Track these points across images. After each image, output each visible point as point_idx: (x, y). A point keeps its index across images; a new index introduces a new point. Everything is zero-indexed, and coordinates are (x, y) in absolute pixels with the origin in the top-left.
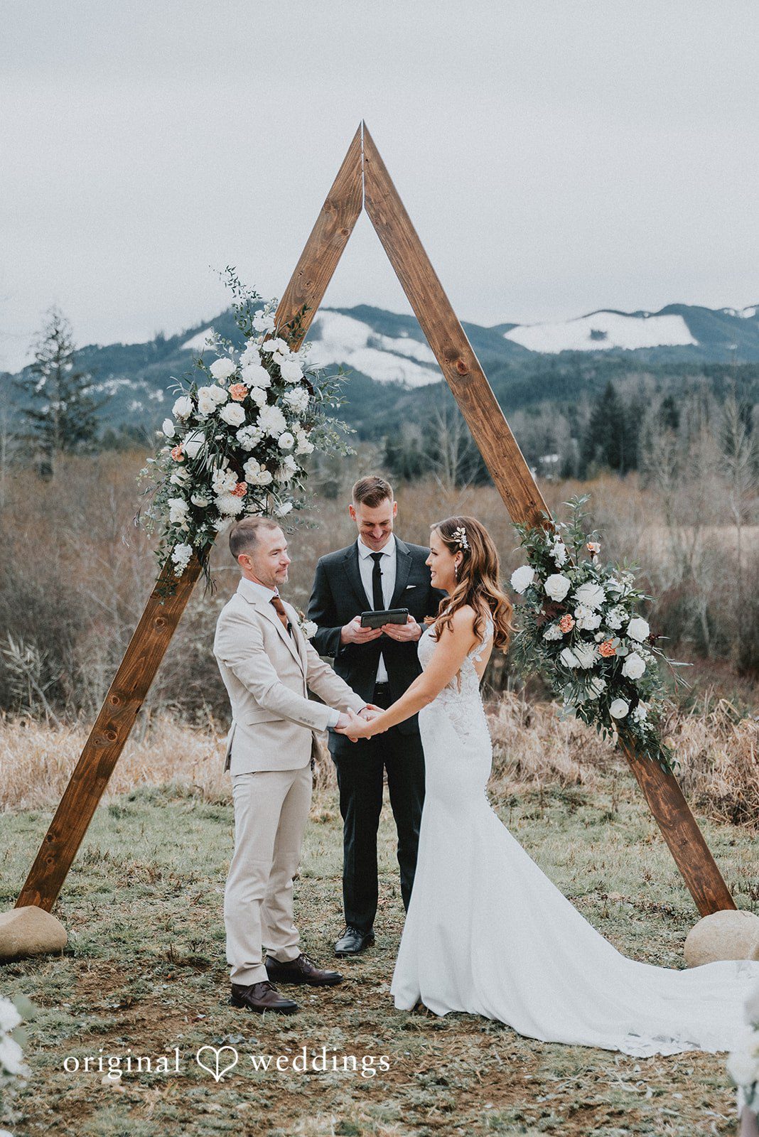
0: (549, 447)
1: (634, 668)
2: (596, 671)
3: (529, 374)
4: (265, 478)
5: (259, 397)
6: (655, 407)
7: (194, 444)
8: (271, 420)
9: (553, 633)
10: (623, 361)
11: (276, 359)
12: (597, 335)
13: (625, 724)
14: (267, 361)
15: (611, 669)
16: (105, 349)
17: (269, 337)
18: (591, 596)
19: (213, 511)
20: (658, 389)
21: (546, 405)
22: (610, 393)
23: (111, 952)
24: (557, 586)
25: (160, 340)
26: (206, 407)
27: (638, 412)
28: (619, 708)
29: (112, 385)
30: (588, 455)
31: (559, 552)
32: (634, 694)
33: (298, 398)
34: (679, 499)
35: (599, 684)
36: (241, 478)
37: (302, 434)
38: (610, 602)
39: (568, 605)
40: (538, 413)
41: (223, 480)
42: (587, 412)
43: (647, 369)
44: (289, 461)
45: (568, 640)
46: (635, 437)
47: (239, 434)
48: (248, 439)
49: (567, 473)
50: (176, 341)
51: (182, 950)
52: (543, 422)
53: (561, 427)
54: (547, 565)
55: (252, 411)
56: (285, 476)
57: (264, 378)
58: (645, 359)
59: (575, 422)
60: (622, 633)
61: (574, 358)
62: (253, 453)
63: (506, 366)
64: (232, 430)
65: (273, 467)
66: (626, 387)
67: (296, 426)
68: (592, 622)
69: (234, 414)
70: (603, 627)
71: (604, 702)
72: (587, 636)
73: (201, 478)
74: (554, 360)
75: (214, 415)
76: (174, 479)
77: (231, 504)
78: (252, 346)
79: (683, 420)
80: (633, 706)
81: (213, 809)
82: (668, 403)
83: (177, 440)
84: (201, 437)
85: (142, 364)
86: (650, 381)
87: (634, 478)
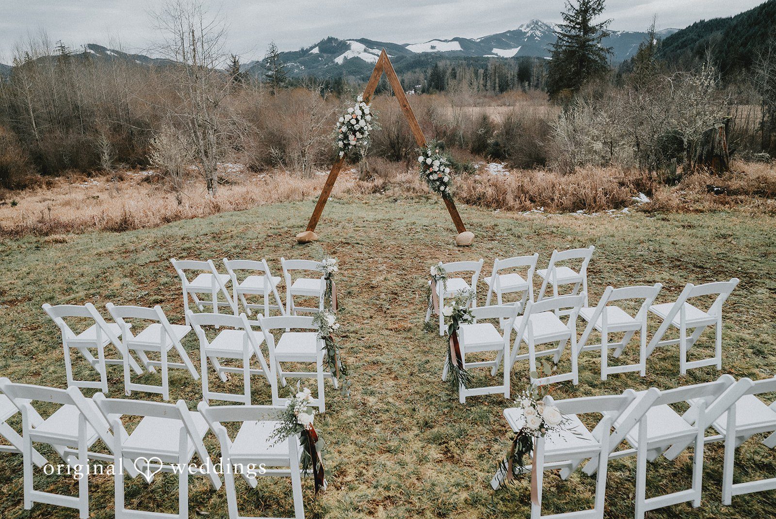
0: (418, 83)
1: (446, 179)
2: (437, 180)
3: (412, 60)
4: (361, 136)
5: (359, 118)
6: (450, 71)
7: (344, 129)
8: (362, 123)
9: (428, 172)
10: (440, 56)
11: (363, 108)
12: (433, 47)
13: (443, 192)
14: (361, 108)
15: (440, 180)
16: (287, 53)
17: (361, 102)
18: (437, 163)
19: (349, 144)
20: (451, 65)
21: (417, 70)
22: (436, 66)
23: (328, 241)
24: (429, 161)
25: (302, 50)
26: (347, 120)
27: (445, 72)
28: (442, 188)
29: (289, 64)
30: (430, 85)
31: (429, 153)
32: (446, 185)
33: (368, 118)
34: (456, 99)
35: (438, 183)
36: (355, 137)
37: (369, 126)
38: (441, 165)
39: (432, 165)
40: (415, 72)
41: (351, 137)
42: (430, 72)
43: (448, 58)
44: (366, 132)
45: (431, 173)
46: (443, 80)
47: (355, 126)
48: (357, 127)
49: (423, 92)
50: (308, 51)
51: (344, 241)
52: (417, 75)
53: (422, 77)
54: (427, 156)
55: (358, 121)
56: (365, 136)
57: (360, 113)
58: (447, 55)
59: (426, 75)
60: (443, 172)
61: (426, 54)
62: (358, 131)
63: (406, 57)
64: (353, 125)
65: (362, 133)
66: (441, 64)
67: (368, 124)
68: (437, 169)
69: (353, 122)
70: (439, 170)
71: (439, 187)
72: (436, 172)
73: (346, 137)
74: (420, 55)
75: (349, 122)
76: (340, 137)
77: (353, 143)
78: (357, 105)
79: (457, 75)
80: (445, 188)
81: (338, 201)
82: (453, 69)
83: (340, 127)
84: (346, 127)
85: (298, 58)
86: (448, 62)
87: (443, 93)
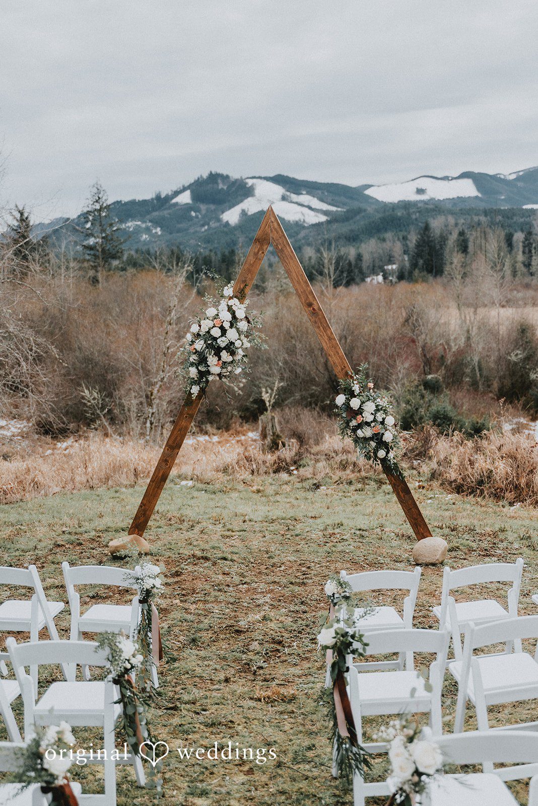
0: (390, 260)
1: (388, 437)
2: (371, 439)
3: (379, 216)
4: (230, 359)
5: (227, 325)
6: (454, 236)
7: (199, 345)
8: (232, 334)
9: (354, 423)
10: (436, 208)
11: (234, 308)
12: (420, 191)
13: (384, 461)
14: (230, 309)
15: (378, 438)
17: (231, 298)
18: (370, 407)
19: (209, 373)
20: (456, 225)
21: (389, 235)
22: (427, 228)
24: (355, 403)
25: (158, 197)
26: (204, 329)
27: (444, 239)
28: (382, 454)
29: (131, 225)
30: (415, 266)
31: (356, 388)
32: (387, 447)
33: (243, 325)
34: (468, 290)
35: (373, 444)
36: (220, 359)
37: (245, 340)
38: (377, 410)
39: (360, 411)
40: (384, 240)
41: (212, 360)
42: (413, 238)
43: (450, 212)
44: (240, 351)
45: (360, 426)
46: (442, 254)
47: (218, 341)
48: (222, 342)
49: (401, 276)
50: (168, 198)
52: (387, 245)
53: (398, 248)
54: (351, 394)
55: (224, 331)
56: (238, 357)
57: (229, 317)
58: (449, 206)
59: (407, 246)
60: (382, 423)
61: (406, 205)
62: (225, 348)
63: (365, 210)
64: (215, 339)
65: (233, 353)
66: (437, 224)
67: (242, 337)
68: (370, 418)
69: (216, 332)
70: (375, 420)
71: (375, 452)
72: (368, 424)
73: (203, 360)
74: (394, 207)
75: (208, 332)
76: (191, 359)
77: (215, 370)
78: (223, 304)
80: (388, 453)
81: (203, 486)
82: (462, 234)
83: (193, 342)
84: (202, 342)
85: (148, 212)
86: (451, 220)
87: (444, 279)
